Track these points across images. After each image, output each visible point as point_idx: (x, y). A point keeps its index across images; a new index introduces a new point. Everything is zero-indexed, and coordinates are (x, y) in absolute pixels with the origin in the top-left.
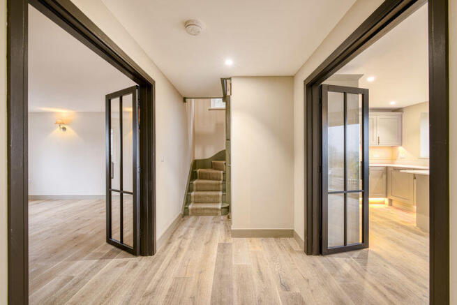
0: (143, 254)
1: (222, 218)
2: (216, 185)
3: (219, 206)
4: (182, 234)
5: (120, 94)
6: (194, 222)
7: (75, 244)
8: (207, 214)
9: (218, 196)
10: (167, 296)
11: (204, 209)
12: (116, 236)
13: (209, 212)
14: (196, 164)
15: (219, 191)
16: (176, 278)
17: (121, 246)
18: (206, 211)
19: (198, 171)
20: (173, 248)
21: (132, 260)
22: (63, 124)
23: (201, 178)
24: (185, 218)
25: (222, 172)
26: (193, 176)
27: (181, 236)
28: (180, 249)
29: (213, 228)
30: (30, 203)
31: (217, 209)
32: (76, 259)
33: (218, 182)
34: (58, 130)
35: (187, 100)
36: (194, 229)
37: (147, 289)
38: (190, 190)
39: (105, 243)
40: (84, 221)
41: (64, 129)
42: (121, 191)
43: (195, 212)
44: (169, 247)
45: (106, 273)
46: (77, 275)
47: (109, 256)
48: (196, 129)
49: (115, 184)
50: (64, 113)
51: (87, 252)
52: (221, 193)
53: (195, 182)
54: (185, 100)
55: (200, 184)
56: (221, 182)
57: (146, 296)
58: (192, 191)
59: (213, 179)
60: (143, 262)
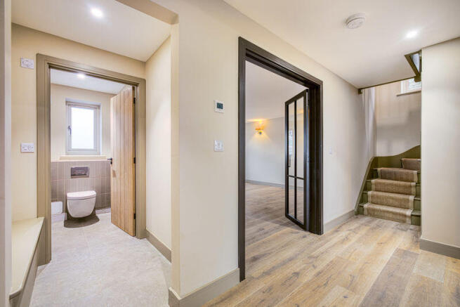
0: (311, 231)
1: (412, 227)
2: (405, 187)
3: (409, 213)
4: (353, 227)
5: (295, 99)
6: (369, 222)
7: (266, 212)
8: (388, 219)
9: (408, 200)
10: (328, 265)
11: (384, 211)
12: (292, 214)
13: (391, 216)
14: (376, 162)
15: (410, 194)
16: (339, 257)
17: (295, 221)
18: (388, 215)
19: (379, 169)
20: (341, 235)
21: (302, 233)
22: (260, 129)
23: (383, 177)
24: (359, 216)
25: (415, 172)
26: (372, 174)
27: (351, 230)
28: (346, 239)
29: (394, 233)
30: (246, 184)
31: (405, 216)
32: (267, 220)
33: (408, 183)
34: (257, 135)
35: (363, 91)
36: (368, 228)
37: (312, 254)
38: (366, 188)
39: (284, 216)
40: (272, 200)
41: (260, 133)
42: (296, 177)
43: (372, 213)
44: (336, 234)
45: (284, 234)
46: (266, 229)
47: (286, 225)
48: (378, 122)
49: (291, 172)
50: (260, 121)
51: (272, 218)
52: (412, 198)
53: (373, 181)
54: (360, 91)
55: (380, 183)
56: (413, 184)
57: (310, 257)
58: (370, 190)
59: (401, 180)
60: (311, 237)
